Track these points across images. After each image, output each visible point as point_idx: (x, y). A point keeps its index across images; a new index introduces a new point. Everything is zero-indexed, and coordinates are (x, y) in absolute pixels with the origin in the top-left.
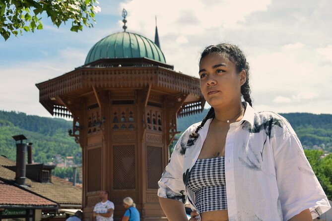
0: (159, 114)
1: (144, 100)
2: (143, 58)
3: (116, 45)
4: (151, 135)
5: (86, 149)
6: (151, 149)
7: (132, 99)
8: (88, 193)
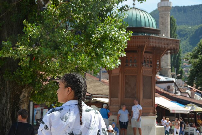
0: (151, 57)
1: (142, 51)
2: (143, 27)
3: (128, 18)
4: (146, 69)
5: (111, 75)
6: (145, 77)
7: (136, 50)
8: (111, 99)
